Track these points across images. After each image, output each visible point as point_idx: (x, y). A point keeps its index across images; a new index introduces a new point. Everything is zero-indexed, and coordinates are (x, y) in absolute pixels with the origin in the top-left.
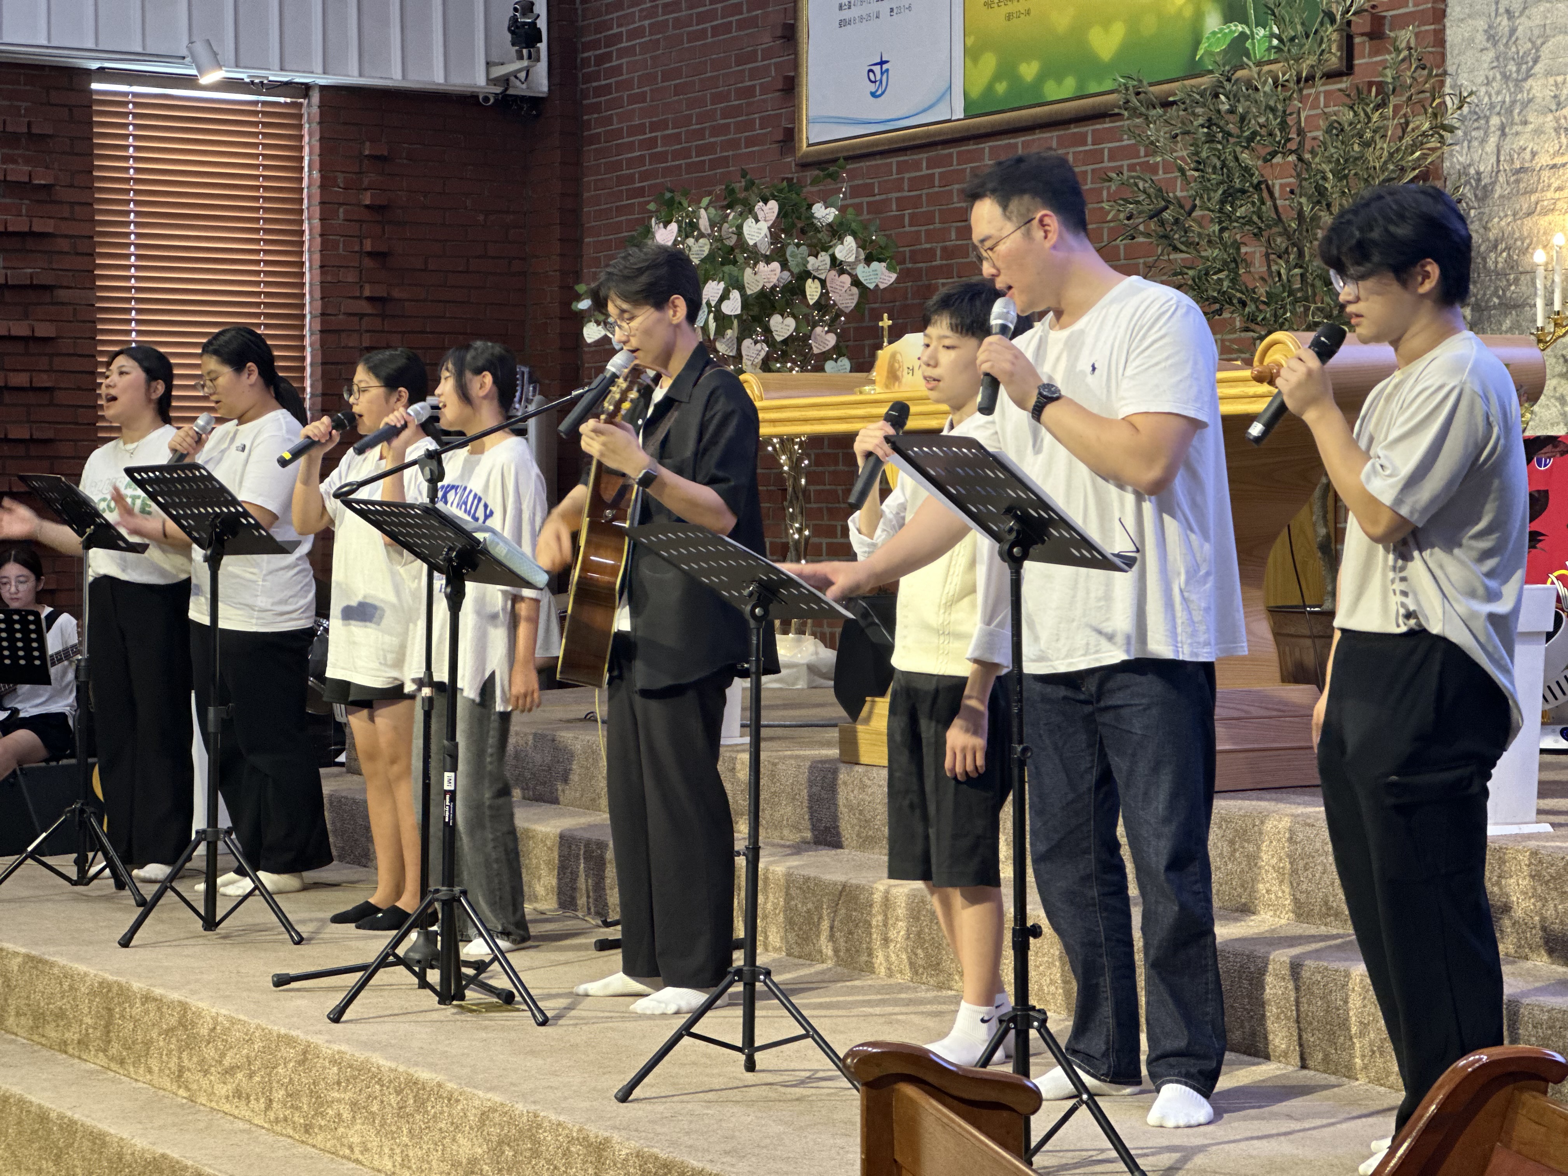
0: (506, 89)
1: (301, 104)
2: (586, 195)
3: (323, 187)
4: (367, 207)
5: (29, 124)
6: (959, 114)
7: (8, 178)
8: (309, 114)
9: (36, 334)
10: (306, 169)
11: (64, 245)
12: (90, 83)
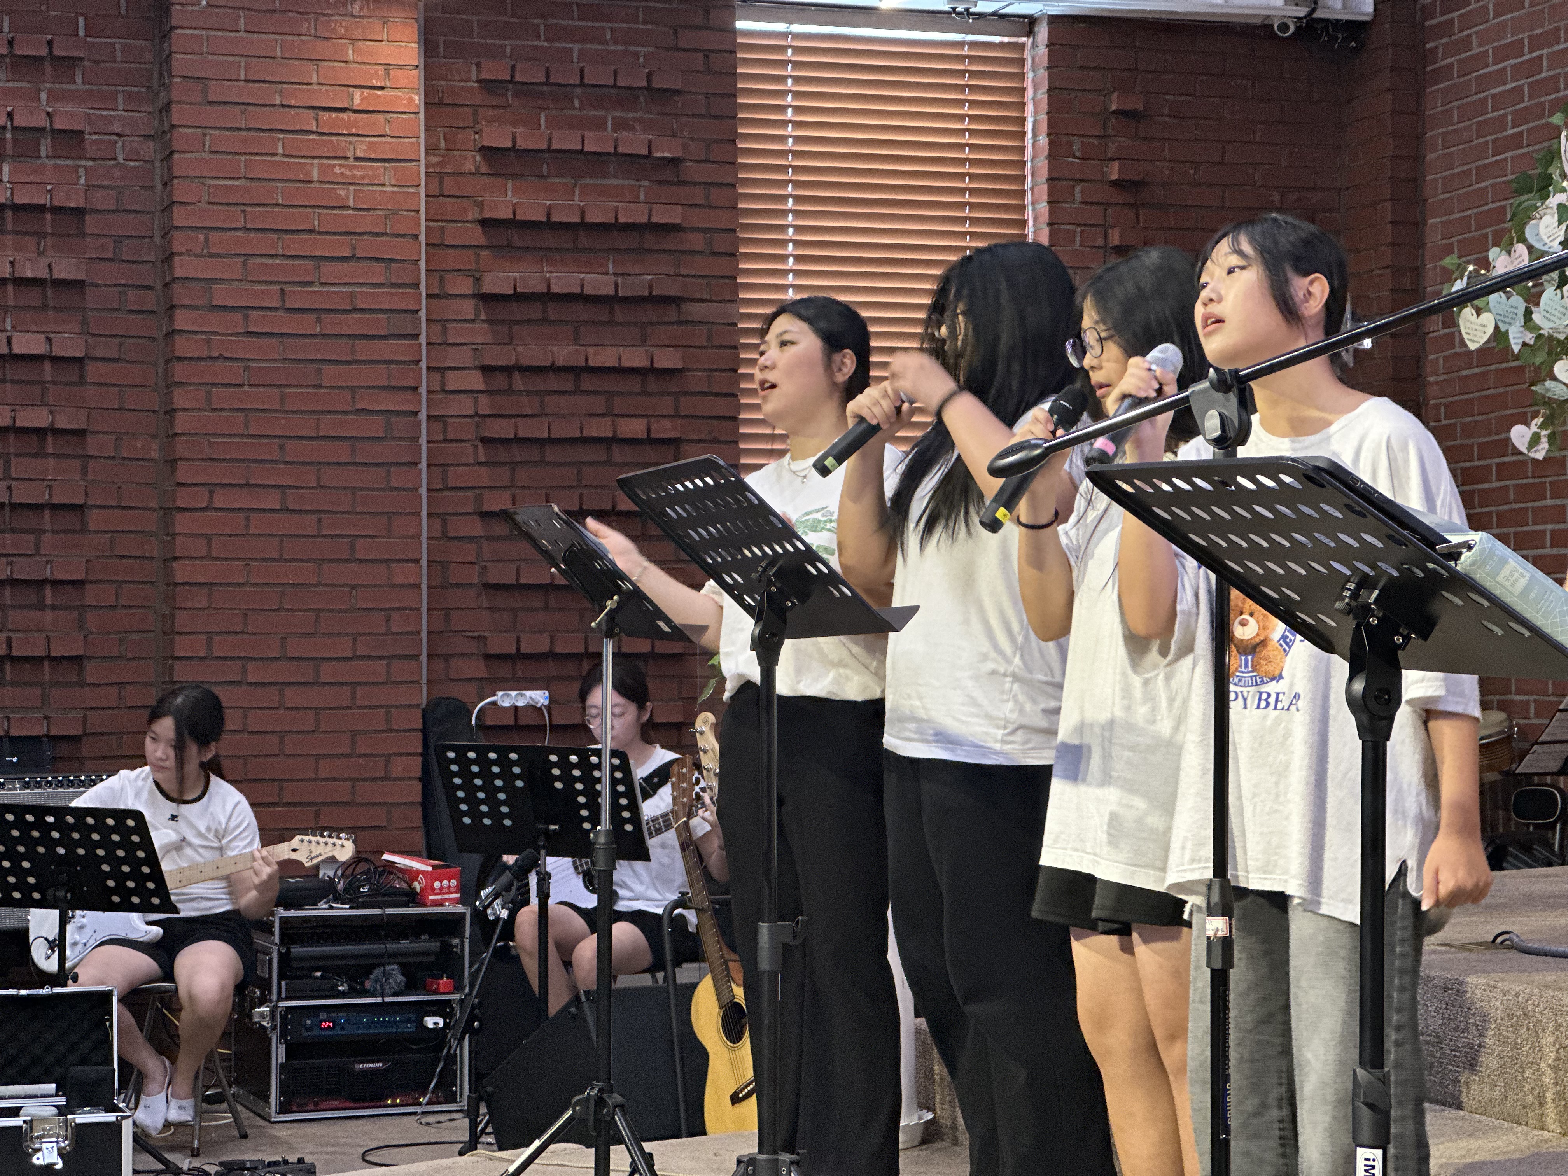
0: (1313, 11)
1: (1023, 45)
3: (1051, 156)
4: (1113, 183)
5: (649, 76)
7: (621, 150)
8: (1033, 59)
9: (656, 365)
10: (1029, 135)
11: (696, 241)
12: (733, 20)
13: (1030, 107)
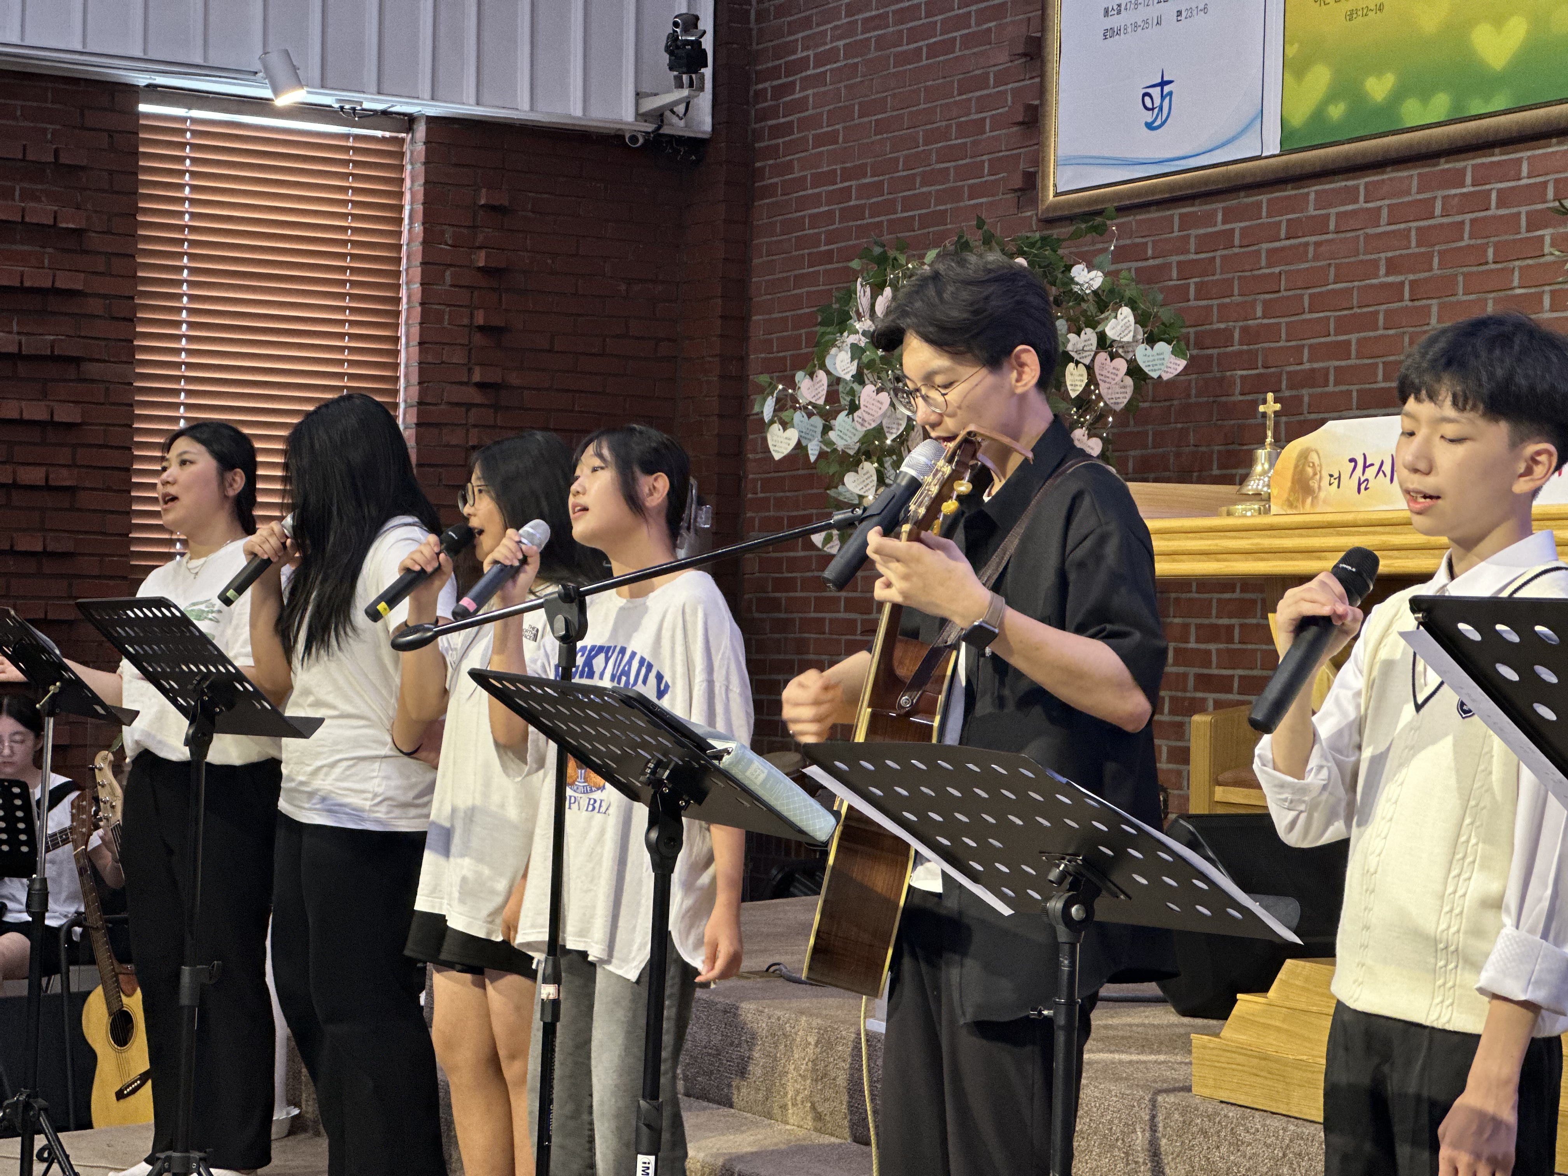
0: (660, 127)
1: (403, 140)
2: (756, 261)
3: (425, 243)
4: (479, 269)
5: (56, 152)
6: (1273, 147)
7: (27, 219)
8: (412, 153)
9: (56, 419)
10: (406, 221)
11: (95, 306)
12: (137, 103)
13: (407, 197)
